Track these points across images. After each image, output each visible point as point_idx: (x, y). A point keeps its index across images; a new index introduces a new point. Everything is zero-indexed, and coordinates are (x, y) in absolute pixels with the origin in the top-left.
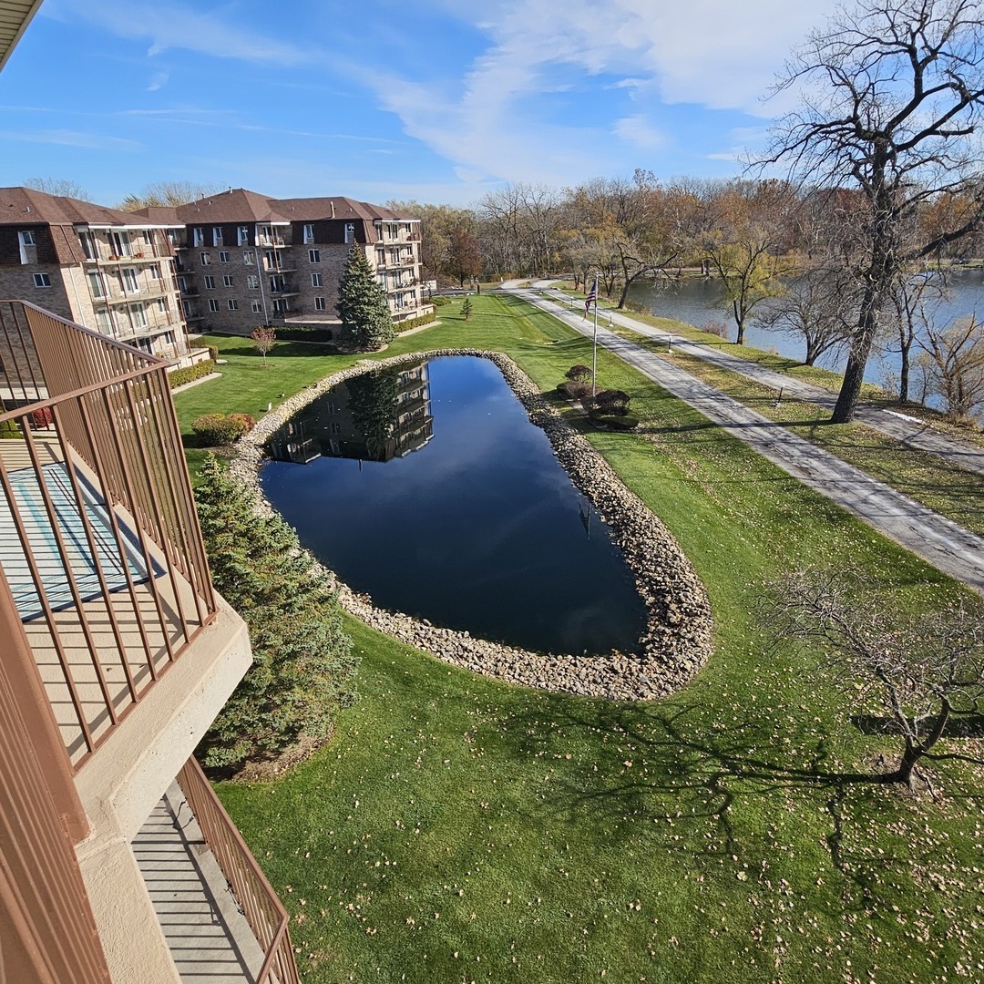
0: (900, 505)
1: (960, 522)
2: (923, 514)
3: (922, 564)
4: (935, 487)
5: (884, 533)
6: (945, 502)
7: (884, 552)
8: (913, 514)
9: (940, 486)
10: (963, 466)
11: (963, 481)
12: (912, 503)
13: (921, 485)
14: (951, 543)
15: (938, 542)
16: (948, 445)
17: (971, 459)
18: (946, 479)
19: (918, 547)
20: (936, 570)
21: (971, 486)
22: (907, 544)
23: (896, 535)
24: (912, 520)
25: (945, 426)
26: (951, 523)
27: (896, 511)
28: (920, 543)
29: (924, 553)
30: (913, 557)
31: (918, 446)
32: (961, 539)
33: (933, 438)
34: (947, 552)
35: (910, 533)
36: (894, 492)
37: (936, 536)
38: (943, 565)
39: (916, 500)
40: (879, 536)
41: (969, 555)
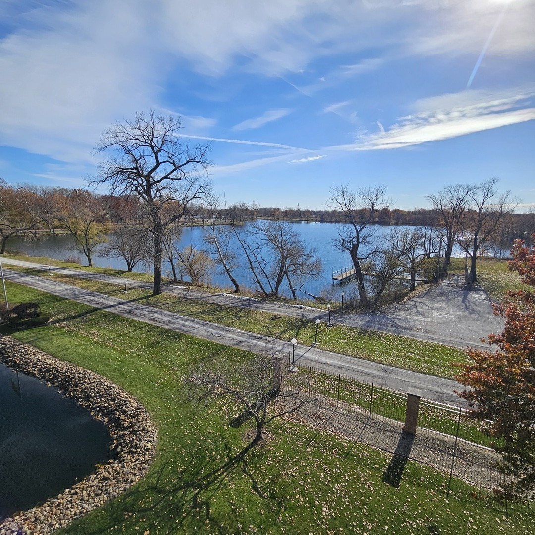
0: (197, 323)
1: (220, 323)
2: (206, 324)
3: (217, 345)
4: (203, 312)
5: (198, 337)
6: (210, 317)
7: (202, 345)
8: (203, 325)
9: (206, 311)
10: (209, 301)
11: (211, 307)
12: (200, 321)
13: (199, 312)
14: (221, 332)
15: (217, 333)
16: (200, 295)
17: (209, 298)
18: (206, 308)
19: (212, 338)
20: (223, 345)
21: (215, 308)
22: (208, 338)
23: (202, 336)
24: (204, 328)
25: (195, 287)
26: (217, 325)
27: (197, 326)
28: (212, 336)
29: (215, 340)
30: (213, 343)
31: (190, 298)
32: (223, 330)
33: (193, 293)
34: (222, 336)
35: (206, 334)
36: (192, 318)
37: (215, 331)
38: (223, 342)
39: (201, 319)
40: (197, 339)
41: (228, 335)
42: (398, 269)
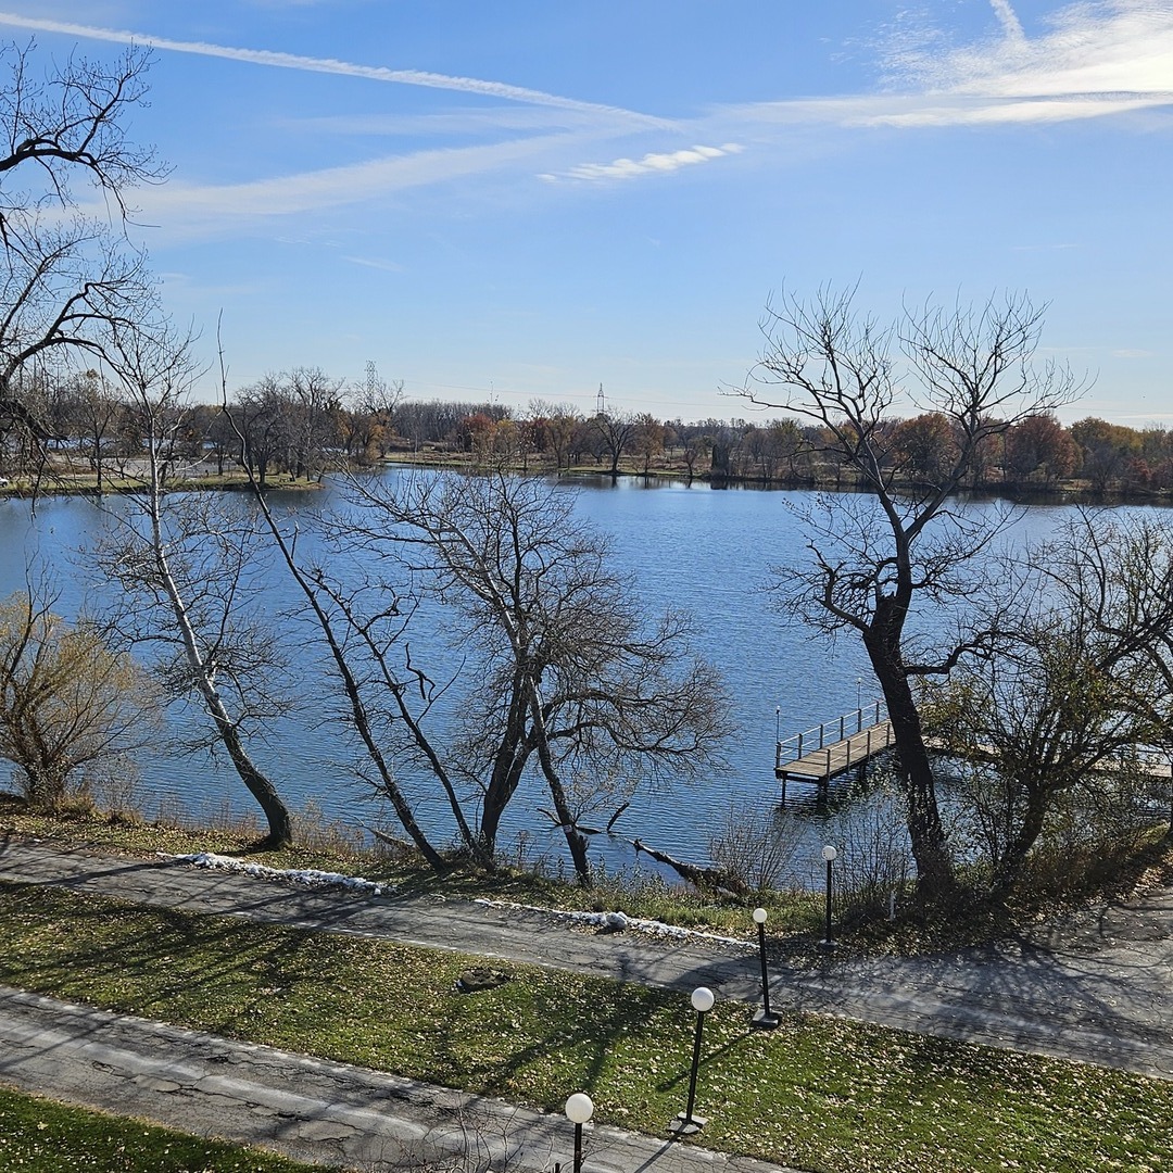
0: (50, 1021)
1: (177, 1016)
2: (102, 1024)
3: (160, 1138)
4: (87, 958)
5: (51, 1097)
6: (125, 985)
7: (75, 1145)
8: (83, 1031)
9: (100, 953)
10: (118, 897)
11: (132, 928)
12: (69, 1008)
13: (63, 961)
14: (182, 1069)
15: (158, 1075)
16: (69, 862)
17: (122, 879)
18: (101, 934)
19: (130, 1102)
20: (191, 1140)
21: (152, 937)
22: (108, 1103)
23: (76, 1091)
24: (90, 1047)
25: (42, 823)
26: (159, 1026)
27: (47, 1037)
28: (129, 1090)
29: (148, 1113)
30: (139, 1128)
31: (16, 879)
32: (193, 1053)
33: (33, 854)
34: (185, 1090)
35: (100, 1078)
36: (22, 995)
37: (148, 1063)
38: (192, 1123)
39: (74, 999)
40: (48, 1111)
41: (224, 1081)
42: (1107, 726)
